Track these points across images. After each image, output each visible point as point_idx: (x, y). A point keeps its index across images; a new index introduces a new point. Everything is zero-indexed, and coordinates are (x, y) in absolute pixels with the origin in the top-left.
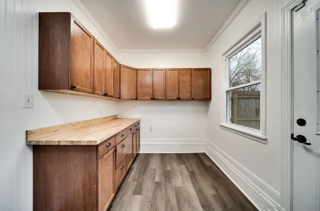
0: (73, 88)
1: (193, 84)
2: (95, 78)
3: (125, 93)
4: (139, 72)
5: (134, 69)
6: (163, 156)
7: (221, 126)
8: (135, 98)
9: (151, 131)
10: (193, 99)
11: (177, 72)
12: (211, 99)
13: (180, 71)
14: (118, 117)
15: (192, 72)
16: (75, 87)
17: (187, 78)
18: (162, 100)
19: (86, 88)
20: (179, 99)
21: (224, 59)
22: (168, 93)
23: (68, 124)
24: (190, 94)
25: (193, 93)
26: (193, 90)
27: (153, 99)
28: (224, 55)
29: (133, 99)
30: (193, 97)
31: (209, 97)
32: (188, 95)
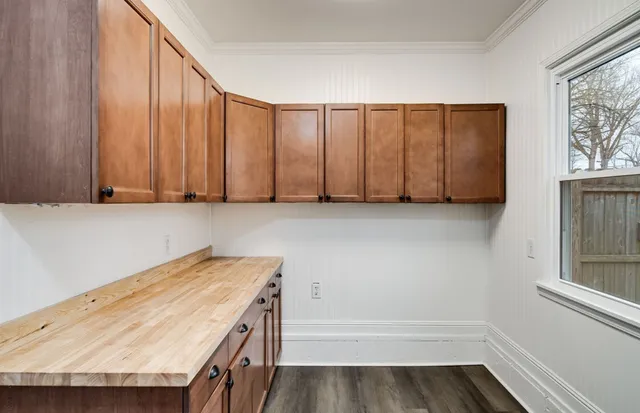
0: (104, 196)
1: (448, 153)
2: (162, 152)
3: (238, 183)
4: (283, 117)
5: (265, 106)
6: (354, 376)
7: (539, 288)
8: (268, 196)
9: (316, 296)
10: (449, 200)
11: (399, 114)
12: (504, 201)
13: (409, 113)
14: (214, 254)
15: (448, 114)
16: (110, 193)
17: (430, 134)
18: (352, 201)
19: (137, 187)
20: (405, 199)
21: (553, 80)
22: (372, 182)
23: (77, 298)
24: (441, 185)
25: (448, 180)
26: (448, 170)
27: (325, 198)
28: (553, 66)
29: (261, 201)
30: (448, 194)
31: (498, 195)
32: (434, 188)
